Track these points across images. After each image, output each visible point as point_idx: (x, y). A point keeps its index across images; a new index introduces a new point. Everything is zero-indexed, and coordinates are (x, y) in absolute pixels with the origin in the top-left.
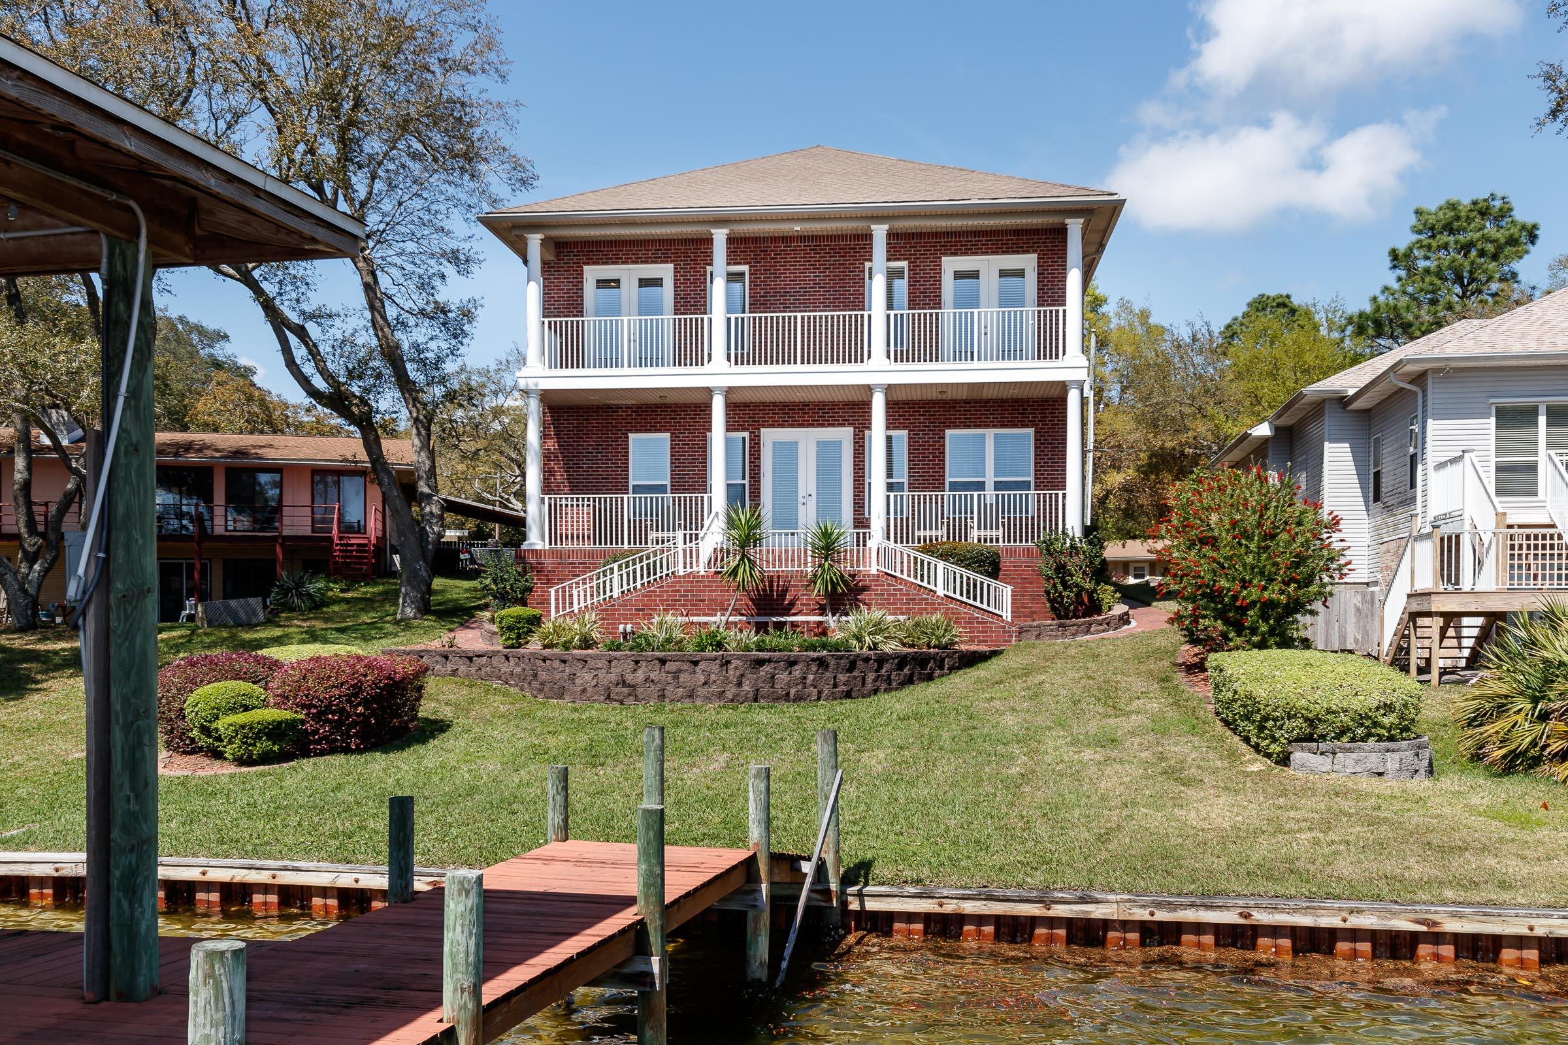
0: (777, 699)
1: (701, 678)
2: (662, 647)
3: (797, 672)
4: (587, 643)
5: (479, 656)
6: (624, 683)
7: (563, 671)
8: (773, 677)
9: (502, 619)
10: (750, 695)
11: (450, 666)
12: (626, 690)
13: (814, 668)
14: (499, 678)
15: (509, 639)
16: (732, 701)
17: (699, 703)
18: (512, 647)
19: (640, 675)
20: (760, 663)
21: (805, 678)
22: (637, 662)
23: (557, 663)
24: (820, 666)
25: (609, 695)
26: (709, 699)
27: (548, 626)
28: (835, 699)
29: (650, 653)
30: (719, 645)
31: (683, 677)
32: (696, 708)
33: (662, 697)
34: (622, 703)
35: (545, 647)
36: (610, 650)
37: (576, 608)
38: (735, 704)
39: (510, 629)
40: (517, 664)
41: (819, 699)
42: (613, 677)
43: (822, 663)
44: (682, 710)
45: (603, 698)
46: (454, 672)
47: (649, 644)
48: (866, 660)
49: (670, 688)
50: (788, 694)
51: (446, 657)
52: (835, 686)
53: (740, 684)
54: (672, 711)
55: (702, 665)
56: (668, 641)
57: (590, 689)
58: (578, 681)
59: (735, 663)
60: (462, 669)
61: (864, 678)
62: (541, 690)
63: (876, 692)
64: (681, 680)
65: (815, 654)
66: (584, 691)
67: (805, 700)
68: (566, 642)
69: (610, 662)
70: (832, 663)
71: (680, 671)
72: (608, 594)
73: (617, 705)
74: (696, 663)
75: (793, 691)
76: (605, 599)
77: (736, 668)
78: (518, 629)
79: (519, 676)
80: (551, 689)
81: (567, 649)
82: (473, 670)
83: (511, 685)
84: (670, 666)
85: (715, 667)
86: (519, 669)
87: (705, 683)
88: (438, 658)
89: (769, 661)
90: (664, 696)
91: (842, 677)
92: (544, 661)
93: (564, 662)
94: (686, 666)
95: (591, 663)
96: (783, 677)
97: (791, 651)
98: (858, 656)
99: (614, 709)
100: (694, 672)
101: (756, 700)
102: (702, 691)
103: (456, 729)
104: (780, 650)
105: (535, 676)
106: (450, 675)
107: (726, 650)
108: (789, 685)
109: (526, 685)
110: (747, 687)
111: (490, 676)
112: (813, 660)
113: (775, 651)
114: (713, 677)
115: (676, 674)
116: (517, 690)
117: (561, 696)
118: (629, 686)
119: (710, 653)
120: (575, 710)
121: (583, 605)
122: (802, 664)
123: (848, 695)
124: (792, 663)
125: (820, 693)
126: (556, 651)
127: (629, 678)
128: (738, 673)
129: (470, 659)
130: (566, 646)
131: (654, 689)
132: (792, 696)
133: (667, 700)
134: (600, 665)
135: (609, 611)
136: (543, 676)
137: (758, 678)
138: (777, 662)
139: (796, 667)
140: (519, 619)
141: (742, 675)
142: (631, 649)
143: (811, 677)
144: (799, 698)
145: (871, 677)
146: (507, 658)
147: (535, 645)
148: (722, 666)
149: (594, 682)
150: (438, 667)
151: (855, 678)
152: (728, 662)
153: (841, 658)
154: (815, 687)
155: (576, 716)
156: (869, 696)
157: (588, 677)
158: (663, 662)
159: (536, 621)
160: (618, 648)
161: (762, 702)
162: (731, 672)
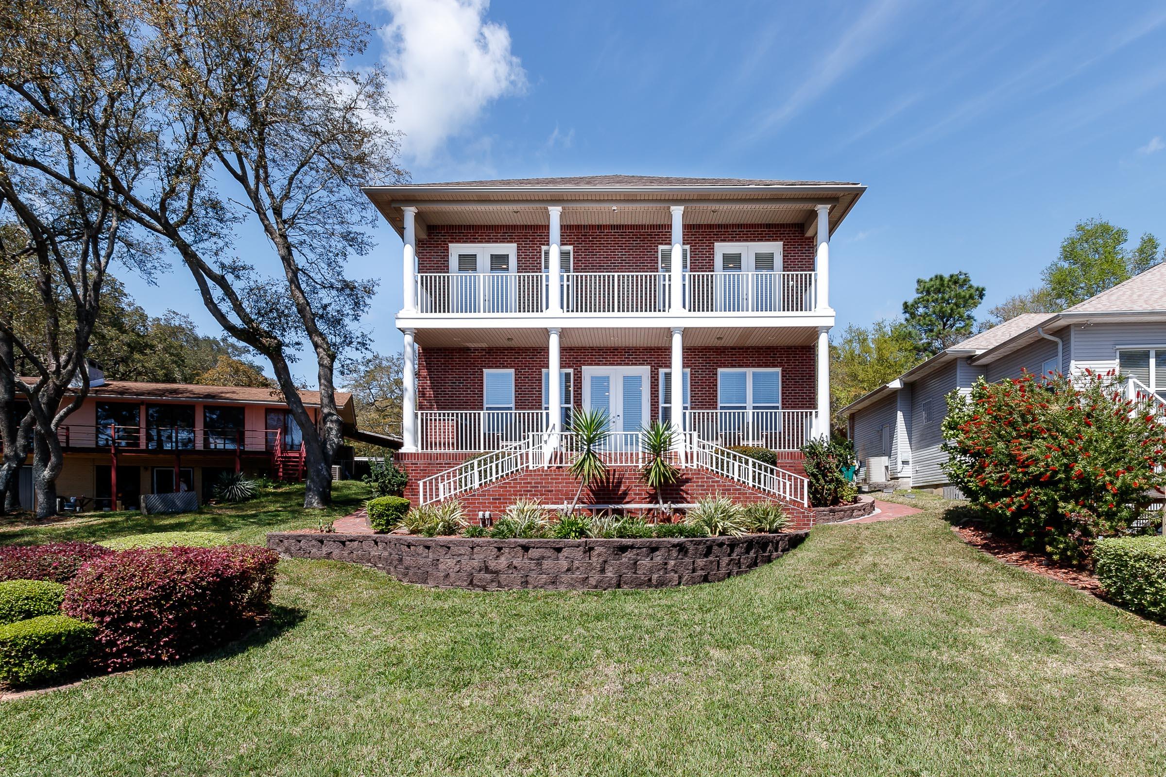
0: (640, 585)
1: (565, 565)
2: (524, 533)
3: (658, 557)
4: (450, 529)
5: (351, 541)
6: (487, 570)
7: (427, 557)
8: (635, 563)
9: (373, 507)
10: (614, 581)
11: (325, 550)
12: (488, 576)
13: (674, 553)
14: (369, 561)
15: (379, 525)
16: (596, 587)
17: (562, 589)
18: (382, 532)
19: (503, 561)
20: (623, 549)
21: (666, 564)
22: (500, 549)
23: (421, 549)
24: (680, 551)
25: (472, 581)
26: (572, 586)
27: (415, 513)
28: (694, 583)
29: (513, 540)
30: (582, 533)
31: (547, 564)
32: (560, 595)
33: (525, 584)
34: (485, 590)
35: (413, 532)
36: (472, 536)
37: (442, 497)
38: (599, 590)
39: (380, 516)
40: (385, 549)
41: (679, 584)
42: (476, 563)
43: (682, 549)
44: (546, 597)
45: (465, 583)
46: (329, 555)
47: (511, 531)
48: (721, 545)
49: (533, 574)
50: (650, 580)
51: (322, 542)
52: (694, 571)
53: (603, 571)
54: (537, 599)
55: (565, 552)
56: (530, 527)
57: (452, 575)
58: (441, 567)
59: (598, 550)
60: (336, 552)
61: (718, 562)
62: (406, 575)
63: (729, 575)
64: (544, 567)
65: (676, 540)
66: (447, 576)
67: (666, 585)
68: (429, 529)
69: (472, 548)
70: (691, 548)
71: (543, 558)
72: (469, 486)
73: (479, 591)
74: (559, 550)
75: (655, 577)
76: (466, 490)
77: (599, 555)
78: (387, 516)
79: (386, 560)
80: (415, 574)
81: (431, 535)
82: (346, 553)
83: (379, 568)
84: (534, 553)
85: (578, 553)
86: (386, 554)
87: (568, 570)
88: (314, 542)
89: (632, 547)
90: (527, 582)
91: (700, 562)
92: (409, 546)
93: (428, 548)
94: (549, 553)
95: (454, 549)
96: (645, 562)
97: (651, 537)
98: (714, 541)
99: (477, 596)
100: (557, 559)
101: (619, 586)
102: (565, 578)
103: (309, 623)
104: (641, 537)
105: (401, 560)
106: (324, 558)
107: (587, 537)
108: (651, 571)
109: (392, 569)
110: (610, 574)
111: (361, 559)
112: (674, 546)
113: (636, 537)
114: (576, 564)
115: (539, 561)
116: (384, 573)
117: (425, 582)
118: (492, 572)
119: (573, 540)
120: (438, 597)
121: (447, 495)
122: (663, 551)
123: (706, 579)
124: (653, 549)
125: (680, 578)
126: (421, 537)
127: (492, 565)
128: (601, 560)
129: (343, 543)
130: (430, 532)
131: (516, 576)
132: (654, 582)
133: (530, 586)
134: (463, 552)
135: (469, 500)
136: (408, 560)
137: (621, 564)
138: (639, 548)
139: (658, 553)
140: (388, 507)
141: (605, 562)
142: (493, 536)
143: (672, 563)
144: (661, 584)
145: (726, 560)
146: (376, 543)
147: (402, 530)
148: (585, 552)
149: (457, 568)
150: (314, 550)
151: (711, 562)
152: (591, 549)
153: (699, 543)
154: (676, 572)
155: (438, 604)
156: (723, 579)
157: (451, 562)
158: (526, 548)
159: (404, 509)
160: (480, 534)
161: (626, 588)
162: (594, 559)
